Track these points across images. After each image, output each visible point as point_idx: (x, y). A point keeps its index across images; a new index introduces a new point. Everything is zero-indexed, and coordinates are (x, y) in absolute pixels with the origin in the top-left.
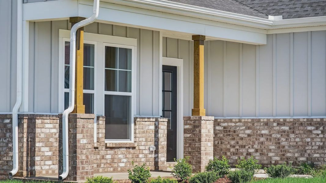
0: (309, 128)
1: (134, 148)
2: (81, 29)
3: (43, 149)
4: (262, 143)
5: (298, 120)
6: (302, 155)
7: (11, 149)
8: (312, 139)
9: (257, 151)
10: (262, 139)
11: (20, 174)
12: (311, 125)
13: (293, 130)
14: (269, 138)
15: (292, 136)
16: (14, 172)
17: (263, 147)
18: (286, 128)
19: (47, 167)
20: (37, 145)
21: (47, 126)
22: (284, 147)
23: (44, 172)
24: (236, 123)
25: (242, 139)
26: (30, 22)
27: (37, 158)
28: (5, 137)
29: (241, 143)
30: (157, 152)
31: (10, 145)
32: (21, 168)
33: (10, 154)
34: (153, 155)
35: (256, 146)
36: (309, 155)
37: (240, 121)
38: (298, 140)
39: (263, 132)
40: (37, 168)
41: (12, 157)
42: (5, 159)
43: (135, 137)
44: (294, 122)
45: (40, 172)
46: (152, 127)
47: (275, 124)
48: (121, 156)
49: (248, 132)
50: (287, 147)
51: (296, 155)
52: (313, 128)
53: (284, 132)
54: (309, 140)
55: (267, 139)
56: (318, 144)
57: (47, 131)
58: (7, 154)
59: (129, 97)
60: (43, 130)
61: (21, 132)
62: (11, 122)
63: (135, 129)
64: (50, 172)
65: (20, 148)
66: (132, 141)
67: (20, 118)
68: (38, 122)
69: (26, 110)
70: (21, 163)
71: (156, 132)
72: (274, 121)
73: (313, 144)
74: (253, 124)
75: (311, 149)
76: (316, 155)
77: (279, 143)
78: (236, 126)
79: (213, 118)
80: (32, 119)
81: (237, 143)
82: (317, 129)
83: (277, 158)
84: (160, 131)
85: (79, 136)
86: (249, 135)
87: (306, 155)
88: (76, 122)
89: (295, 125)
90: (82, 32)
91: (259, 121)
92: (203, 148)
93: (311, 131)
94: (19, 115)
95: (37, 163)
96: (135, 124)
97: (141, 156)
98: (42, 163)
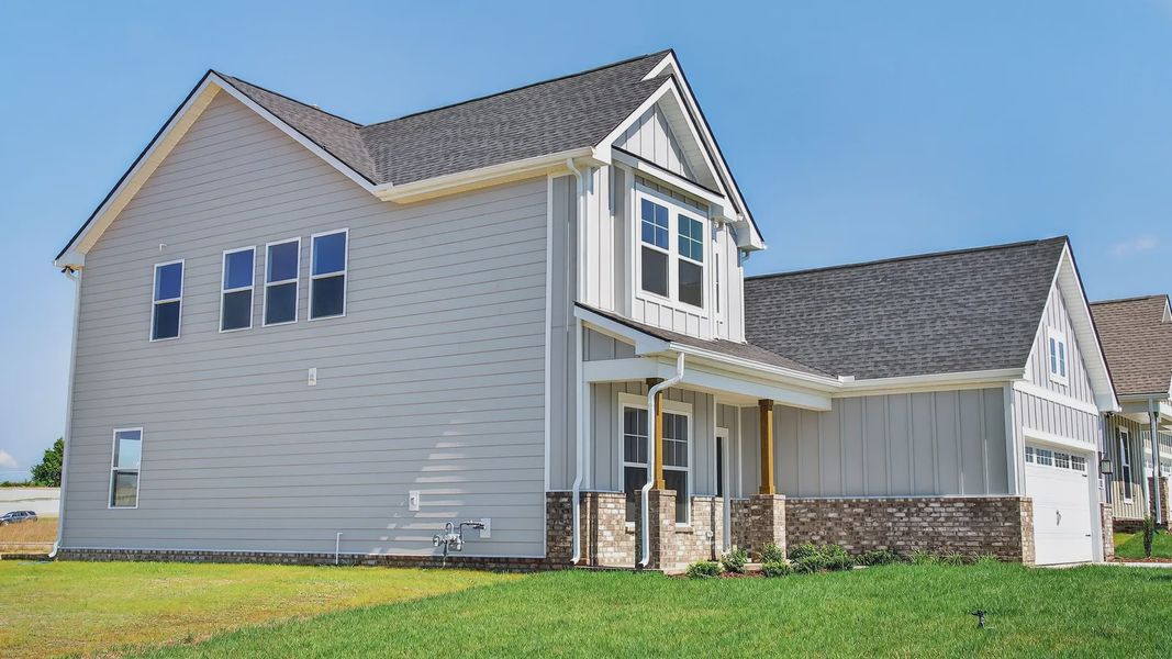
0: (890, 510)
1: (691, 533)
2: (660, 392)
3: (605, 533)
4: (830, 529)
5: (876, 500)
6: (881, 543)
7: (570, 533)
8: (894, 523)
9: (823, 538)
10: (829, 524)
11: (583, 562)
12: (892, 506)
13: (868, 513)
14: (838, 521)
15: (869, 519)
16: (576, 560)
17: (831, 533)
18: (860, 510)
19: (609, 555)
20: (600, 528)
21: (609, 506)
22: (858, 533)
23: (606, 561)
24: (795, 504)
25: (803, 524)
26: (591, 383)
27: (600, 544)
28: (561, 519)
29: (802, 528)
30: (713, 539)
31: (569, 528)
32: (584, 555)
33: (569, 539)
34: (710, 543)
35: (822, 533)
36: (891, 542)
37: (800, 502)
38: (875, 524)
39: (831, 515)
40: (599, 555)
41: (572, 542)
42: (561, 545)
43: (693, 520)
44: (871, 503)
45: (603, 561)
46: (709, 509)
47: (846, 506)
48: (679, 543)
49: (811, 515)
50: (861, 534)
51: (874, 543)
52: (895, 510)
53: (858, 514)
54: (890, 524)
55: (836, 524)
56: (902, 529)
57: (609, 511)
58: (565, 539)
59: (685, 473)
60: (606, 510)
61: (583, 512)
62: (570, 501)
63: (692, 511)
64: (612, 560)
65: (583, 532)
66: (689, 526)
67: (583, 495)
68: (601, 500)
69: (588, 487)
70: (583, 549)
71: (713, 514)
72: (845, 503)
73: (896, 529)
74: (818, 506)
75: (894, 536)
76: (899, 543)
77: (852, 529)
78: (796, 509)
79: (784, 497)
80: (595, 497)
81: (798, 529)
82: (900, 511)
83: (850, 547)
84: (716, 513)
85: (662, 516)
86: (812, 519)
87: (888, 543)
88: (658, 499)
89: (871, 507)
90: (661, 395)
91: (825, 502)
92: (775, 533)
93: (892, 514)
94: (580, 493)
95: (600, 549)
96: (692, 505)
97: (698, 543)
98: (604, 549)
